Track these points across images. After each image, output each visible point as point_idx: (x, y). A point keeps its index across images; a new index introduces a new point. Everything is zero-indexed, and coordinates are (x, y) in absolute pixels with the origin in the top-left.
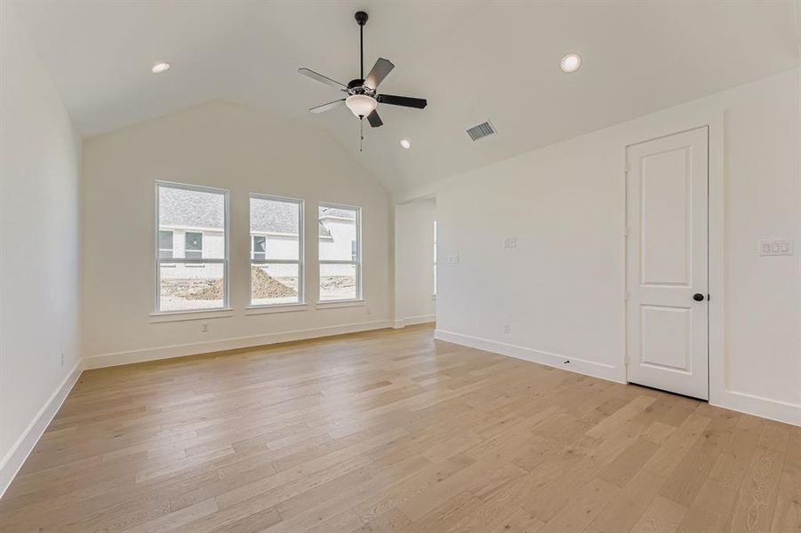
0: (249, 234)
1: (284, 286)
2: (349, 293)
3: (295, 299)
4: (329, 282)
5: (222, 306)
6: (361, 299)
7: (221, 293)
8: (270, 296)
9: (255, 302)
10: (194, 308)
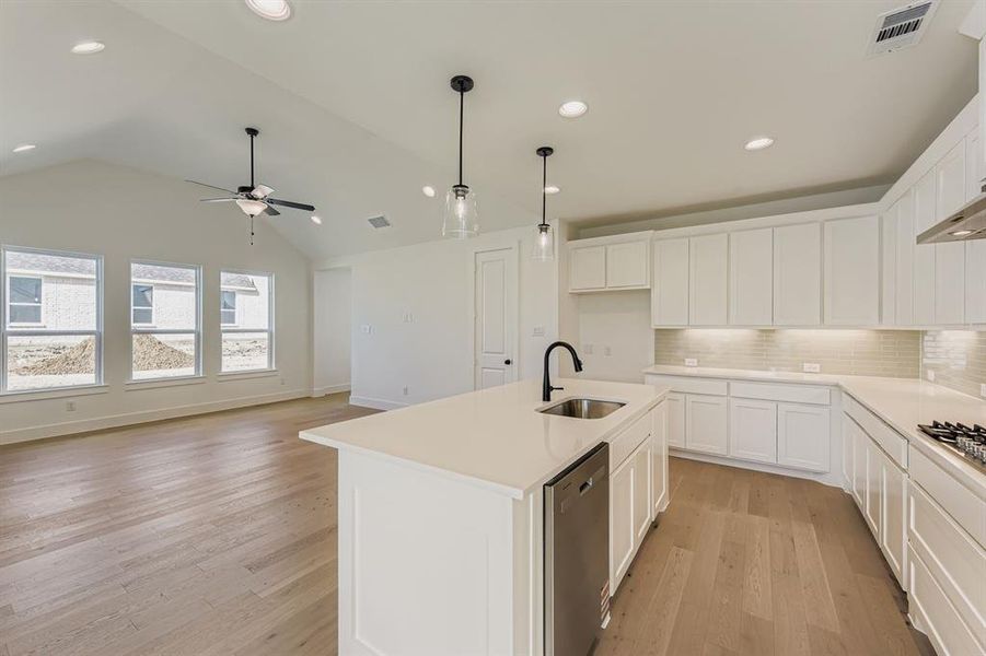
0: (130, 282)
1: (181, 353)
2: (260, 362)
3: (189, 371)
4: (252, 346)
5: (94, 382)
6: (274, 368)
7: (93, 365)
8: (159, 367)
9: (138, 375)
10: (40, 387)
